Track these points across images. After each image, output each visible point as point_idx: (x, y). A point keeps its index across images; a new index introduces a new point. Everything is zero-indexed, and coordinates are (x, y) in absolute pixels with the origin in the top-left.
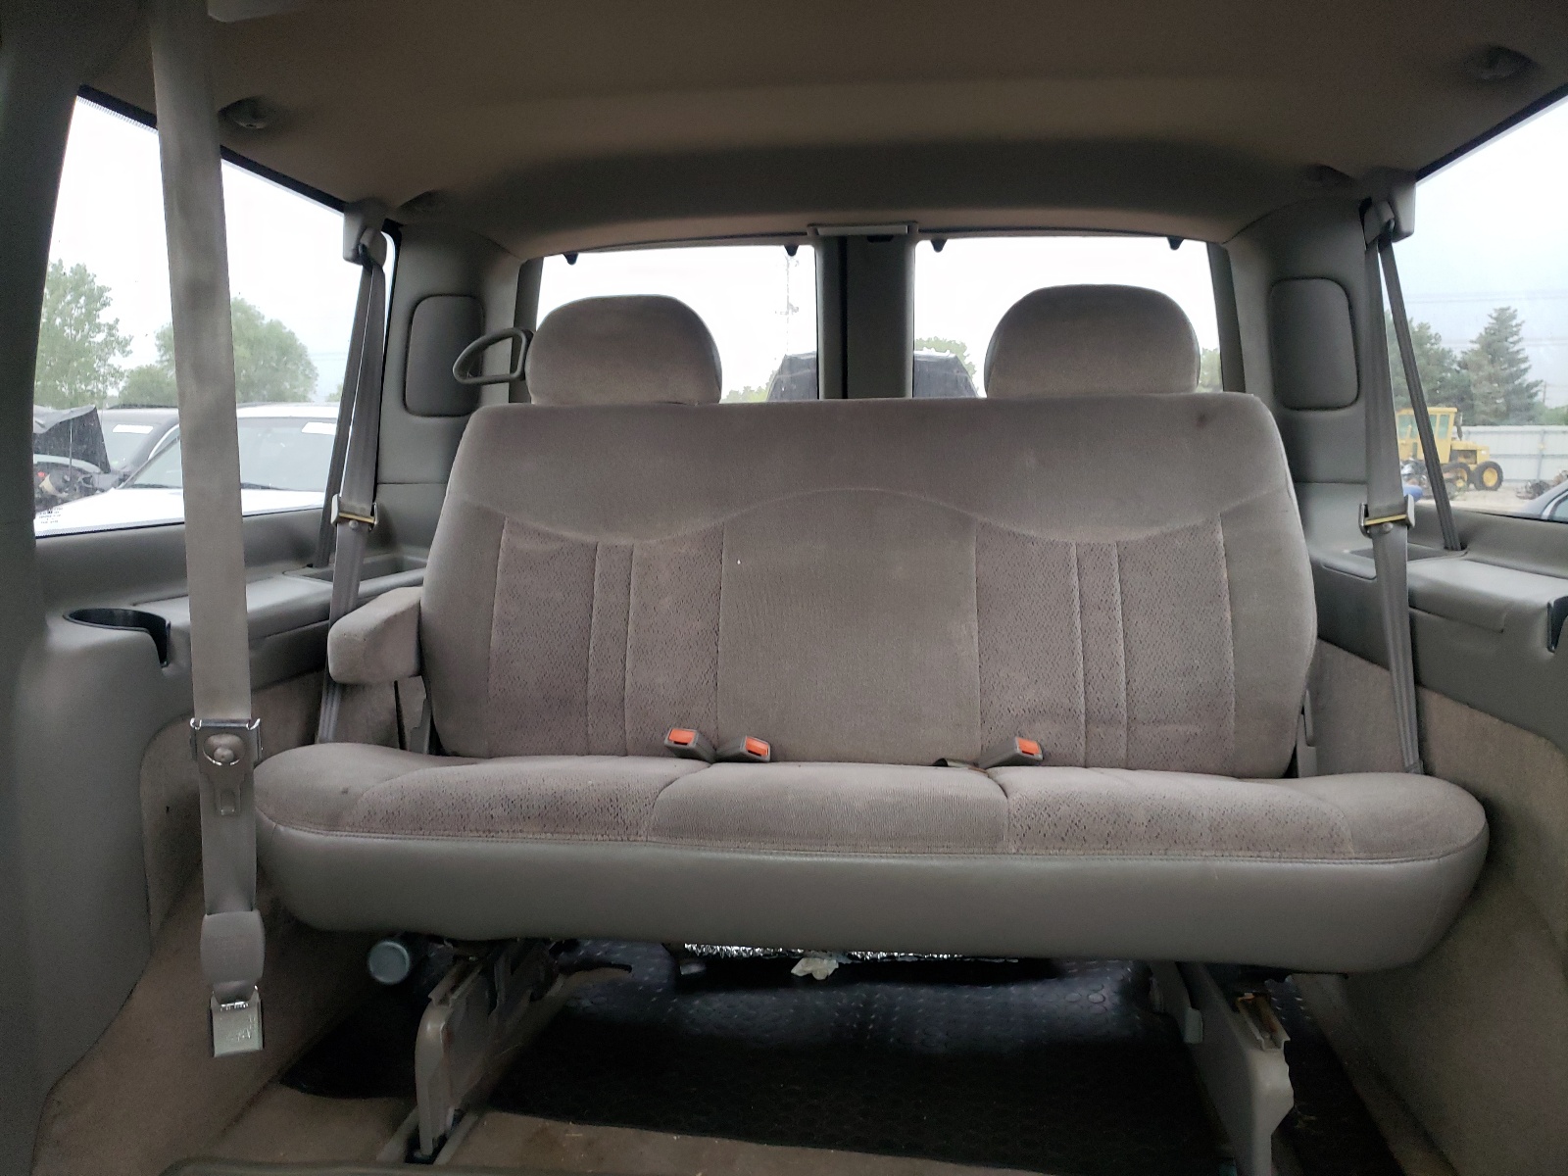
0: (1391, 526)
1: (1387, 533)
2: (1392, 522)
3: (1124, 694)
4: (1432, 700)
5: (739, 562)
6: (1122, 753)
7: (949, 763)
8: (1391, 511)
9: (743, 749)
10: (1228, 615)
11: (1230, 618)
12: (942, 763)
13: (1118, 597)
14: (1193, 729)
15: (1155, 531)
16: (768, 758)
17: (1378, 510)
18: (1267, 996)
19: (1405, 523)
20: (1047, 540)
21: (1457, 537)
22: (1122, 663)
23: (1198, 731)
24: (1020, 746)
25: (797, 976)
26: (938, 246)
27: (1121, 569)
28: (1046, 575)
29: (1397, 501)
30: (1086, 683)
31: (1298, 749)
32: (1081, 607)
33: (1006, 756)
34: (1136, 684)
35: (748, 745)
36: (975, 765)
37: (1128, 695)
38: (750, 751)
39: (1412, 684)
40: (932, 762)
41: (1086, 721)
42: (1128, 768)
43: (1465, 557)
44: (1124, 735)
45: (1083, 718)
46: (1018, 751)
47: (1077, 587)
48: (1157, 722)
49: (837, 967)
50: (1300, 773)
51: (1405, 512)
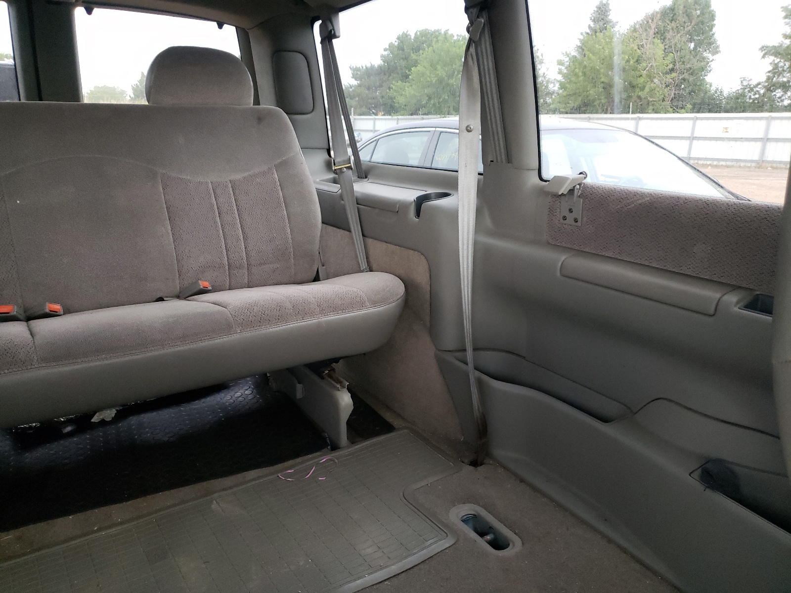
0: (345, 169)
1: (343, 172)
2: (345, 167)
3: (245, 254)
4: (370, 241)
5: (18, 202)
6: (246, 281)
7: (165, 299)
8: (344, 162)
9: (47, 310)
10: (285, 212)
11: (286, 214)
12: (161, 299)
13: (235, 207)
14: (277, 265)
15: (246, 174)
16: (62, 313)
17: (339, 162)
18: (333, 370)
19: (350, 168)
20: (196, 181)
21: (363, 173)
22: (242, 238)
23: (278, 266)
24: (202, 284)
25: (95, 422)
26: (89, 11)
27: (234, 194)
28: (199, 198)
29: (346, 158)
30: (227, 250)
31: (319, 269)
32: (219, 213)
33: (195, 290)
34: (250, 248)
35: (50, 307)
36: (178, 297)
37: (246, 253)
38: (51, 311)
39: (362, 236)
40: (155, 300)
41: (228, 268)
42: (249, 287)
43: (368, 181)
44: (246, 273)
45: (227, 267)
46: (202, 287)
47: (215, 204)
48: (260, 264)
49: (116, 412)
50: (321, 279)
51: (350, 163)
